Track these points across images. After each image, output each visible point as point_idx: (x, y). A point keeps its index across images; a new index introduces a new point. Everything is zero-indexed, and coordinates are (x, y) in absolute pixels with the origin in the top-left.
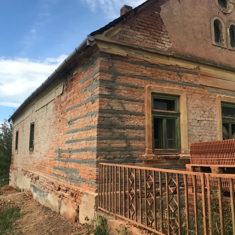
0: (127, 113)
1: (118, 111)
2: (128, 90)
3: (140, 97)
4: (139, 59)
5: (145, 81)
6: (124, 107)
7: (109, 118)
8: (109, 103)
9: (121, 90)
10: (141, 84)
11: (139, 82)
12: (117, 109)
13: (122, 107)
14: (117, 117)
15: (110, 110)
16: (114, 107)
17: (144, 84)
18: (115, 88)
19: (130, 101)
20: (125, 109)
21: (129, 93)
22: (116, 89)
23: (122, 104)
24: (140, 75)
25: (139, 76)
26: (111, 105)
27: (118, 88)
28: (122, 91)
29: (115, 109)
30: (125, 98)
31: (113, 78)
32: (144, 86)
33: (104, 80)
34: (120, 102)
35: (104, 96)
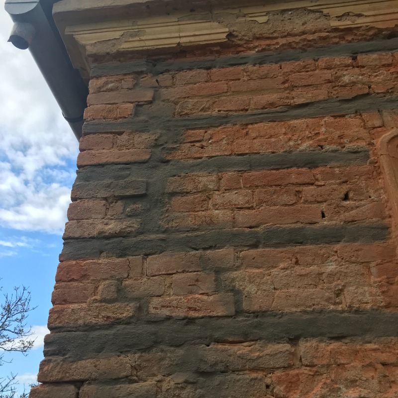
0: (258, 326)
1: (190, 321)
2: (253, 187)
3: (347, 209)
4: (304, 33)
5: (365, 115)
6: (236, 292)
7: (117, 380)
8: (121, 280)
9: (207, 194)
10: (340, 137)
11: (323, 129)
12: (181, 313)
13: (216, 291)
14: (180, 366)
15: (128, 322)
16: (155, 301)
17: (363, 133)
18: (171, 188)
19: (276, 245)
20: (238, 303)
21: (261, 202)
22: (173, 194)
23: (218, 271)
24: (321, 98)
25: (319, 102)
26: (136, 294)
27: (189, 187)
28: (217, 197)
29: (166, 312)
30: (235, 235)
31: (156, 146)
32: (362, 144)
33: (102, 165)
34: (204, 265)
35: (97, 244)
